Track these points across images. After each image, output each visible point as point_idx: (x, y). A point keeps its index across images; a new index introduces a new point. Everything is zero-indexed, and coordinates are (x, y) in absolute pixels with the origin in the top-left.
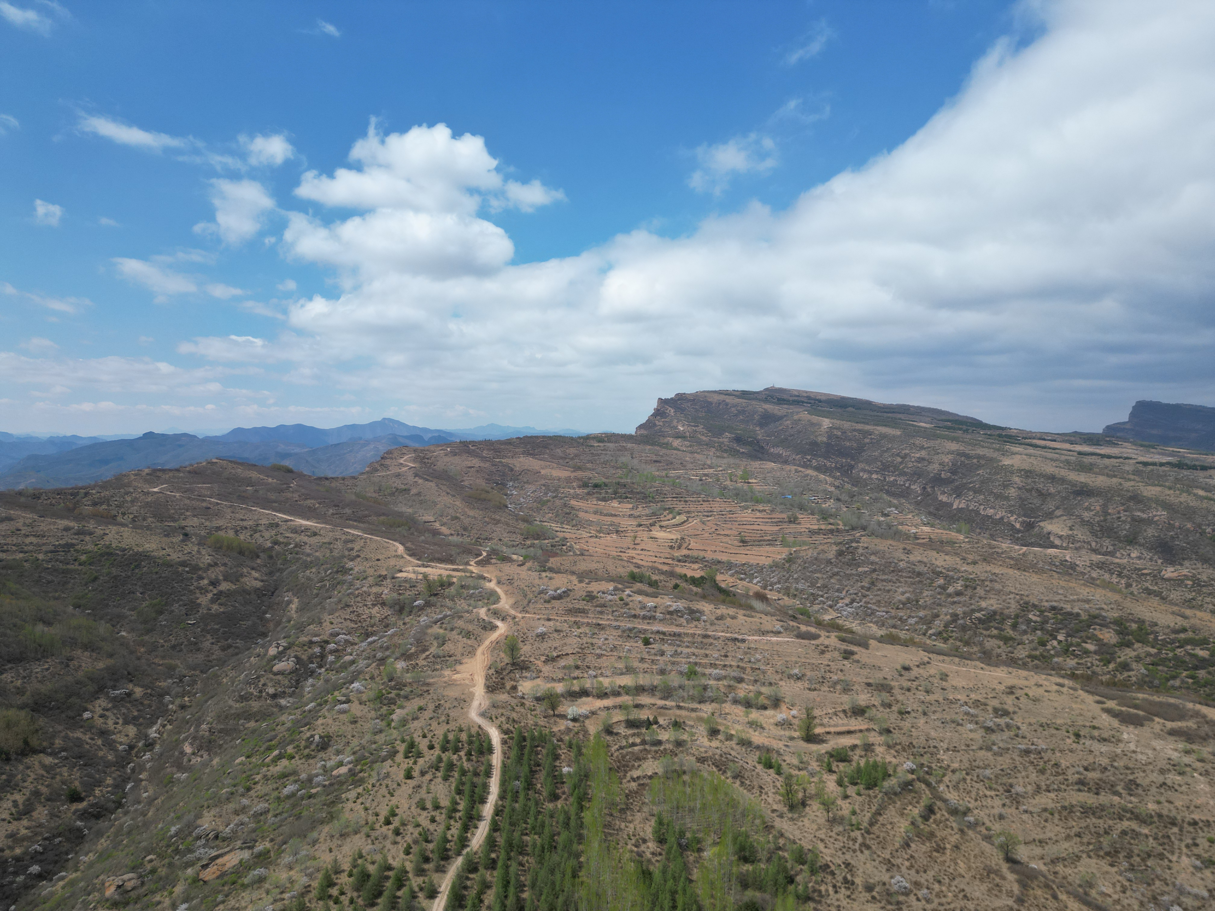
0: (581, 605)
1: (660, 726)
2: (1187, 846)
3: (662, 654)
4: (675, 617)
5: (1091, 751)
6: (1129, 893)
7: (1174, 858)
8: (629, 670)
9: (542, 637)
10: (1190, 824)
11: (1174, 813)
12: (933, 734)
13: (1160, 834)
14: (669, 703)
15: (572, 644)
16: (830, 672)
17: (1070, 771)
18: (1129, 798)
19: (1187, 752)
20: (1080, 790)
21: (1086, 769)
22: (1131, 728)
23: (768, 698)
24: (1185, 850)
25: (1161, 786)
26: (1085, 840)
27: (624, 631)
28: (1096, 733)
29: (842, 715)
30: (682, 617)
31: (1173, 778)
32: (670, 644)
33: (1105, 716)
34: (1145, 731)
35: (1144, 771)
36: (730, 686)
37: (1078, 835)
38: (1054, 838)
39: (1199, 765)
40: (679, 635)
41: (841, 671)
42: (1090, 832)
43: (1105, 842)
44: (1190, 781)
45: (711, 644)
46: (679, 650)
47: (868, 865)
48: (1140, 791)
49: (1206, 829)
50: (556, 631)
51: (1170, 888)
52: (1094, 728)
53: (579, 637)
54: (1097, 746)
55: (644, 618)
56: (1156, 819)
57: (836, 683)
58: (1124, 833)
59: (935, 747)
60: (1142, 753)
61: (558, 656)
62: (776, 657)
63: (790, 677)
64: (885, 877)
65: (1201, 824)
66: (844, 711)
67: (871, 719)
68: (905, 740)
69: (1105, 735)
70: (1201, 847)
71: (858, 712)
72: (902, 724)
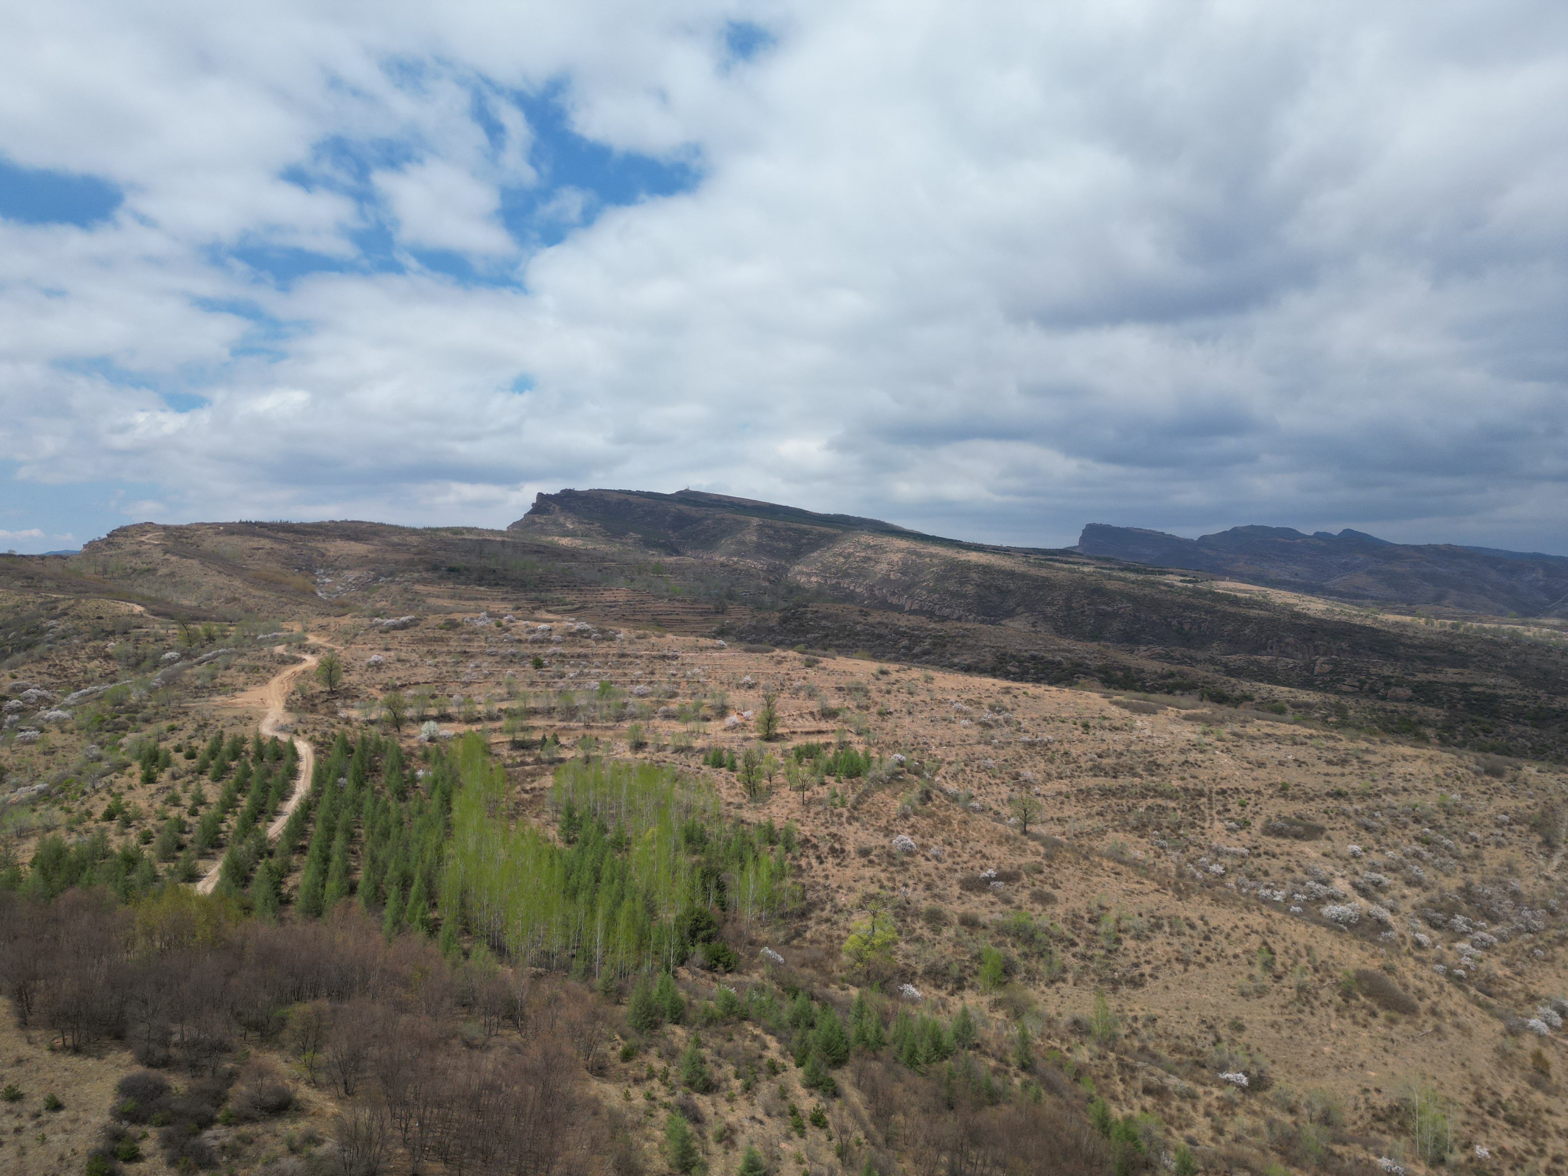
0: (438, 633)
1: (562, 746)
2: (1218, 813)
3: (562, 676)
4: (579, 638)
5: (1103, 741)
6: (1163, 858)
7: (1207, 825)
8: (512, 695)
9: (378, 666)
10: (1218, 793)
11: (1200, 786)
12: (921, 731)
13: (1188, 806)
14: (573, 724)
15: (425, 673)
16: (789, 679)
17: (1082, 760)
18: (1150, 778)
19: (1205, 733)
20: (1095, 776)
21: (1100, 756)
22: (1144, 716)
23: (711, 707)
24: (1216, 816)
25: (1183, 764)
26: (1109, 817)
27: (504, 657)
28: (1106, 723)
29: (810, 718)
30: (589, 637)
31: (1193, 756)
32: (573, 666)
33: (1113, 708)
34: (1160, 718)
35: (1163, 753)
36: (658, 701)
37: (1100, 814)
38: (1074, 816)
39: (1219, 744)
40: (586, 656)
41: (804, 678)
42: (1113, 811)
43: (1131, 819)
44: (1212, 757)
45: (630, 663)
46: (586, 671)
47: (860, 833)
48: (1161, 771)
49: (1235, 796)
50: (399, 660)
51: (1206, 851)
52: (1105, 718)
53: (436, 666)
54: (1108, 736)
55: (534, 641)
56: (1182, 794)
57: (799, 689)
58: (1149, 808)
59: (925, 743)
60: (1159, 738)
61: (403, 686)
62: (720, 671)
63: (738, 687)
64: (885, 842)
65: (1229, 792)
66: (812, 713)
67: (845, 722)
68: (889, 739)
69: (1118, 725)
70: (1233, 812)
71: (829, 714)
72: (884, 724)
